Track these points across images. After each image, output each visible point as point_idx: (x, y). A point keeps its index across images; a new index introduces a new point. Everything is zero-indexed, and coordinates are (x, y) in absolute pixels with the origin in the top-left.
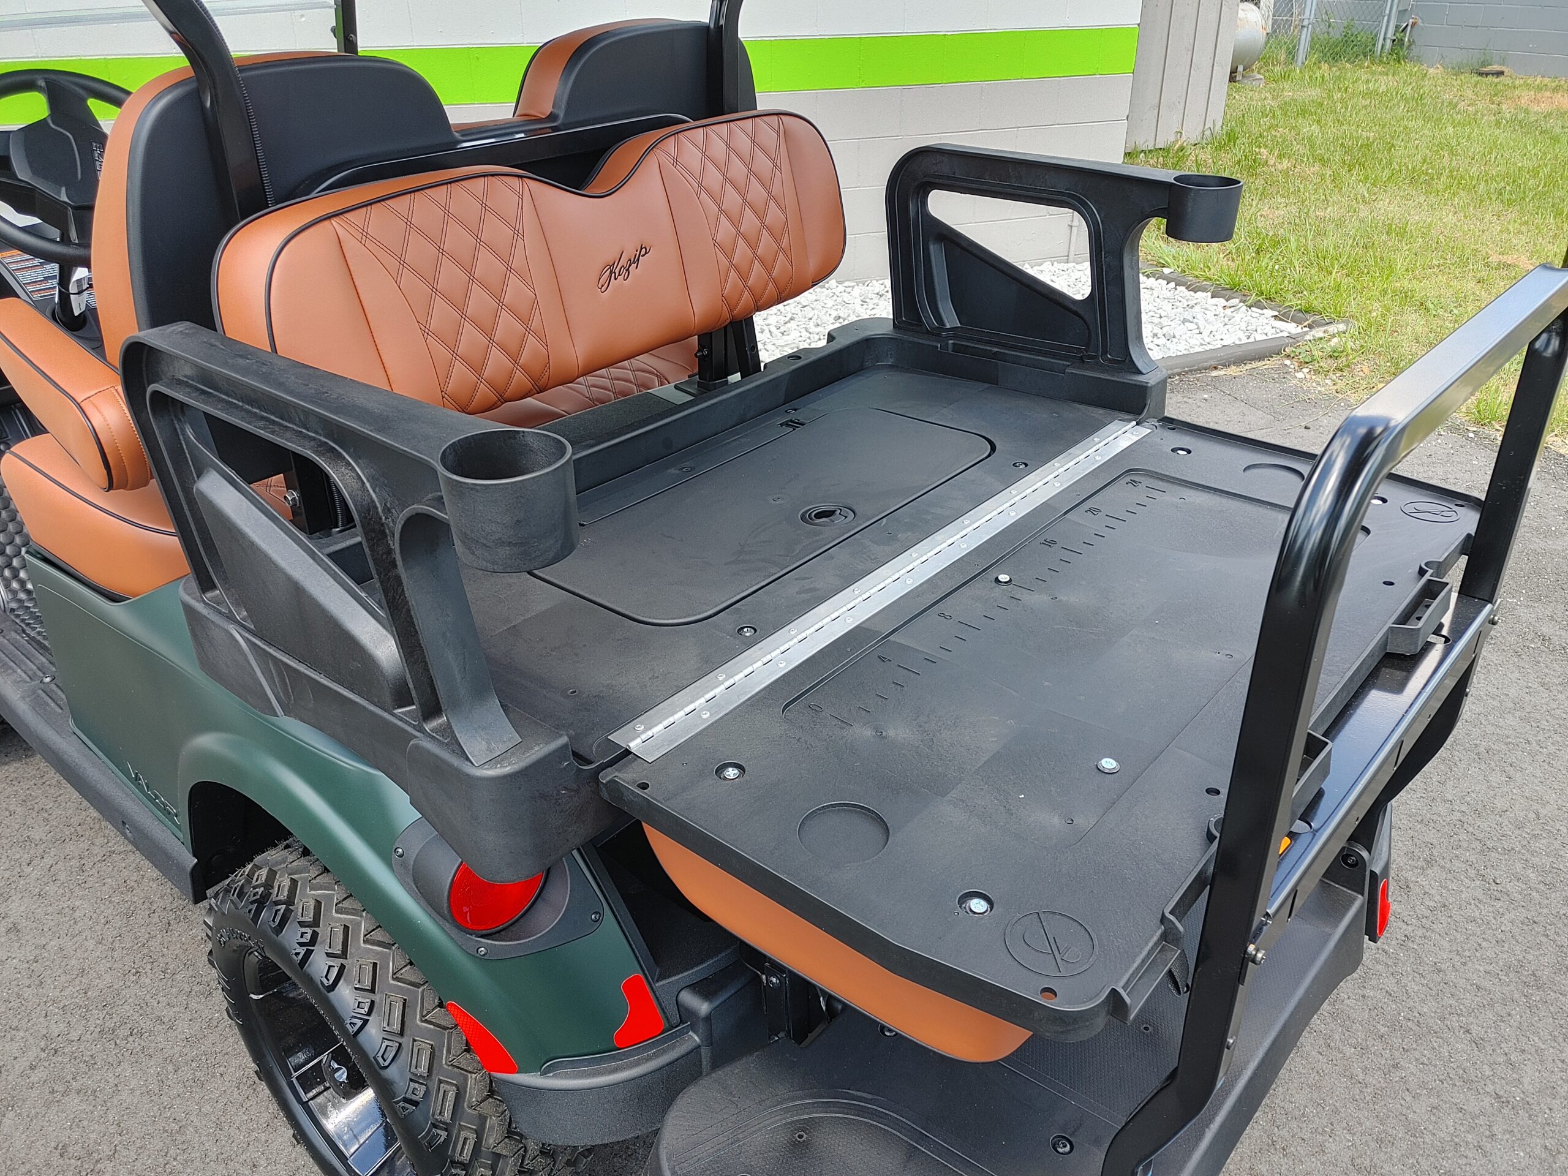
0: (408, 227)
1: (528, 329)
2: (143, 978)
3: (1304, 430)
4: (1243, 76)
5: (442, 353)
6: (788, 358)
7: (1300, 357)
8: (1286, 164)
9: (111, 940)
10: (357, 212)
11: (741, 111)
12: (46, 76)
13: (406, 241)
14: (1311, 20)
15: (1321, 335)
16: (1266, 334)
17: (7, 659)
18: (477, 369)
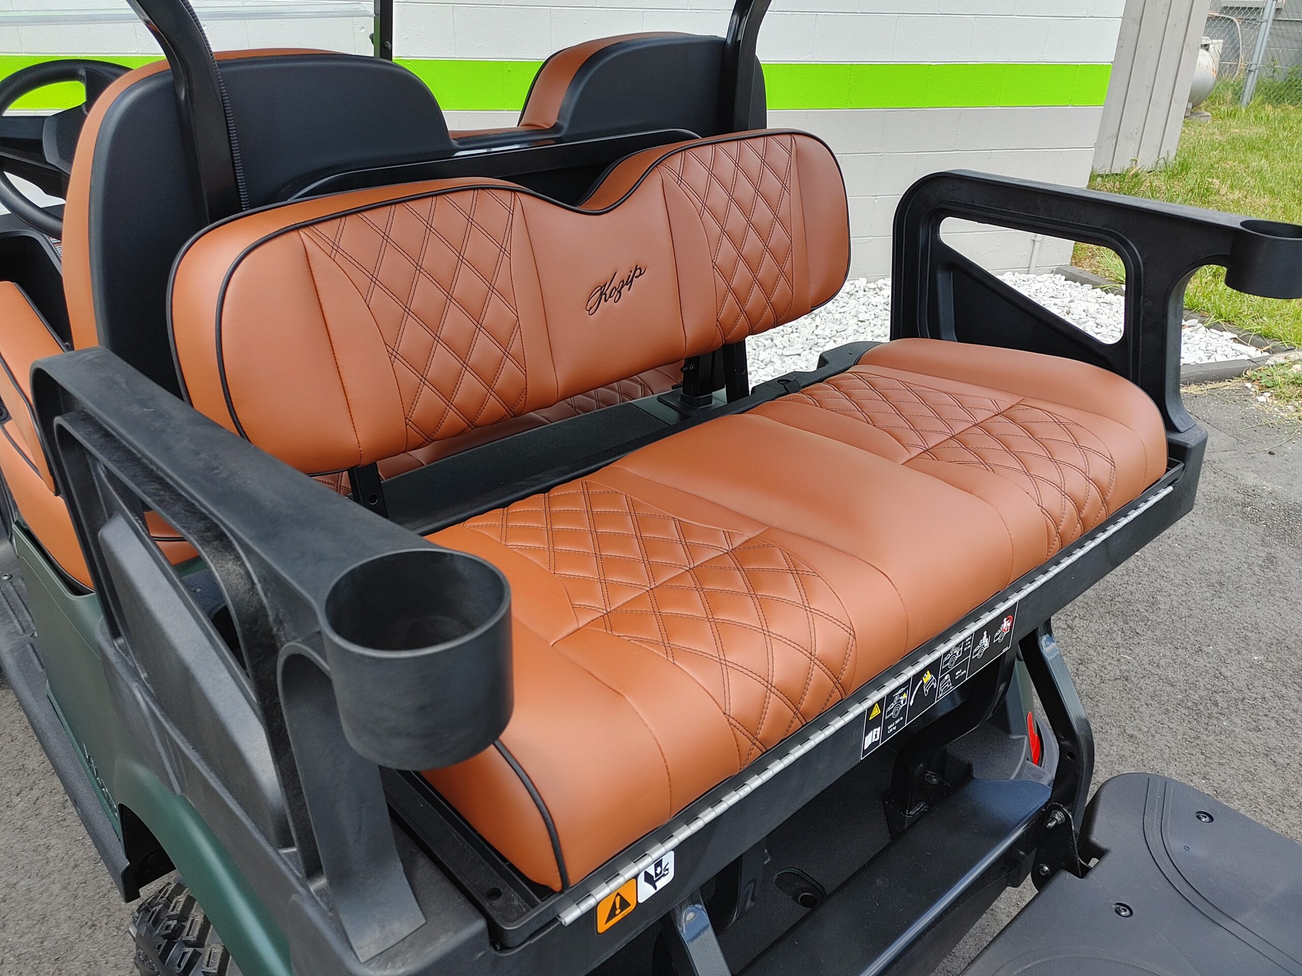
0: (385, 241)
1: (506, 353)
2: (97, 933)
3: (1269, 455)
4: (1191, 113)
5: (409, 377)
6: (779, 381)
7: (1262, 381)
8: (1237, 194)
9: (75, 886)
10: (329, 223)
11: (750, 130)
12: (88, 66)
13: (381, 257)
14: (1258, 66)
15: (1282, 361)
16: (1226, 356)
17: (8, 607)
18: (447, 395)
